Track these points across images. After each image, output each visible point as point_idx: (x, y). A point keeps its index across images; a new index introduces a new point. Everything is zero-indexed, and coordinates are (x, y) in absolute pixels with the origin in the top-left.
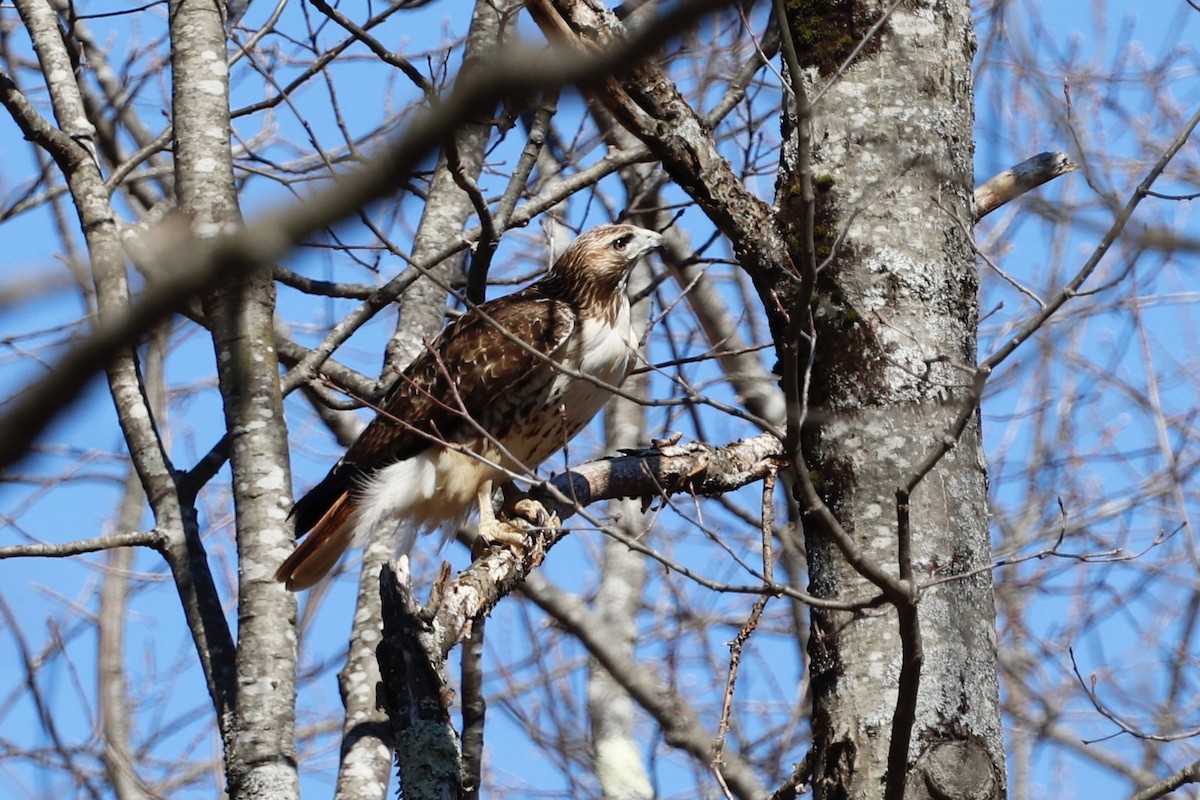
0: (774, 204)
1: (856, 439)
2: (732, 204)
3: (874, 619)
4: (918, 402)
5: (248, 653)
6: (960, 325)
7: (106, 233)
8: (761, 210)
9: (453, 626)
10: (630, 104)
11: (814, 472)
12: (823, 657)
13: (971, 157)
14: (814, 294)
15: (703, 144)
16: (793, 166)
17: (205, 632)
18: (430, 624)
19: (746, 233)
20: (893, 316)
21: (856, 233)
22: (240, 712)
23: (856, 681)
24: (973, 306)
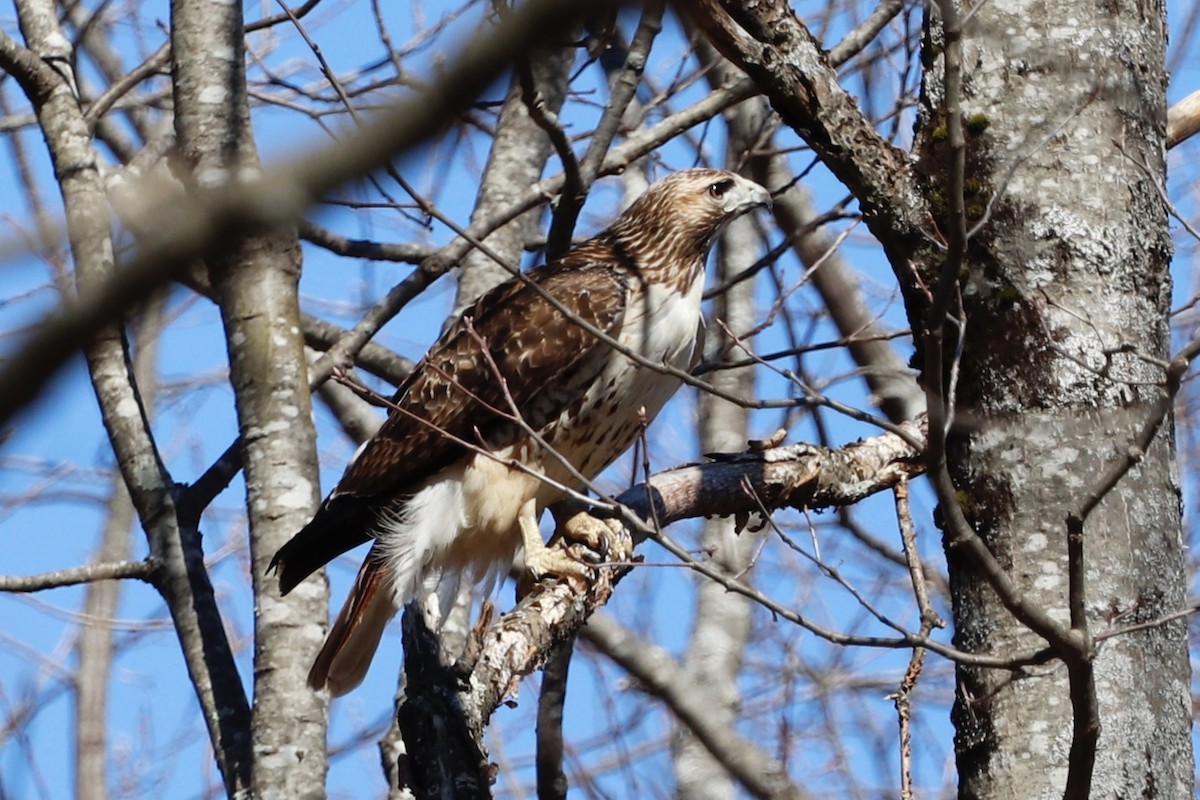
0: (911, 152)
1: (1016, 451)
2: (859, 151)
3: (1038, 679)
4: (1095, 404)
5: (267, 715)
6: (1149, 305)
7: (86, 181)
8: (896, 158)
9: (495, 683)
10: (729, 22)
11: (962, 492)
12: (972, 727)
13: (1164, 91)
14: (964, 267)
15: (822, 75)
16: (936, 103)
17: (213, 688)
18: (467, 680)
19: (875, 188)
20: (1063, 295)
21: (1016, 188)
22: (256, 790)
23: (1013, 759)
24: (1166, 281)
